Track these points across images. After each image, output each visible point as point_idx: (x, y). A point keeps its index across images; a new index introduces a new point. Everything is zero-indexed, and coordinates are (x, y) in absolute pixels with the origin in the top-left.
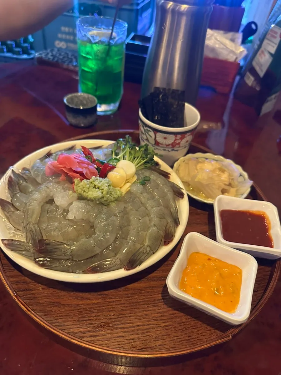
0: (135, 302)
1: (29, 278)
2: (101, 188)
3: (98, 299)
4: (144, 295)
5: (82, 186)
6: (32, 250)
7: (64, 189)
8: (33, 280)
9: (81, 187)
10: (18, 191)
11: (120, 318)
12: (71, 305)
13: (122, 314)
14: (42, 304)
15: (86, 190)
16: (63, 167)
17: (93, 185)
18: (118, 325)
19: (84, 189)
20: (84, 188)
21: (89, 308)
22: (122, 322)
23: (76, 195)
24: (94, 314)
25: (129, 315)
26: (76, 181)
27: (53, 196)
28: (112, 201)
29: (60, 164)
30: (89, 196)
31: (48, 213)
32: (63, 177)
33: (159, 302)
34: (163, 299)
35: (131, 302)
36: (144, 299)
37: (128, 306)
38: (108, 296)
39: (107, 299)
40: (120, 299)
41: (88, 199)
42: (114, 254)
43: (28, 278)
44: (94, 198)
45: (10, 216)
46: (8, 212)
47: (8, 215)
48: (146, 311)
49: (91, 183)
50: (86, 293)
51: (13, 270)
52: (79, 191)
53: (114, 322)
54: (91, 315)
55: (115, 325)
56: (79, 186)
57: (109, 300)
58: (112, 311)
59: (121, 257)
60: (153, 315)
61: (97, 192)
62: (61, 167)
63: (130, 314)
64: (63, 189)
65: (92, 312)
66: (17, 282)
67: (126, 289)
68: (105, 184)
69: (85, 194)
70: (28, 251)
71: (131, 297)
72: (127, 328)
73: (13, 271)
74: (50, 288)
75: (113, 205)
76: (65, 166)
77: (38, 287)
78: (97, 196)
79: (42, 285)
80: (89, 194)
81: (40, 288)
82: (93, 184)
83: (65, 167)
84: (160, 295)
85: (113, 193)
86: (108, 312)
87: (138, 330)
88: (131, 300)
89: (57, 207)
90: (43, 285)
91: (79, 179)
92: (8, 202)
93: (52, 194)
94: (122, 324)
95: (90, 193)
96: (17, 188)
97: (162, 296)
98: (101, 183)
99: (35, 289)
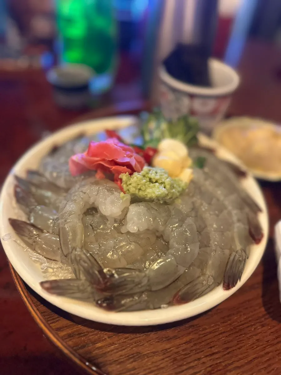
0: (237, 326)
1: (85, 326)
2: (161, 182)
3: (189, 334)
4: (244, 314)
5: (136, 182)
6: (89, 289)
7: (110, 190)
8: (92, 328)
9: (134, 185)
10: (36, 204)
11: (228, 353)
12: (158, 352)
13: (228, 348)
14: (117, 360)
15: (142, 188)
16: (100, 161)
17: (148, 179)
18: (230, 364)
19: (139, 187)
20: (138, 185)
21: (183, 350)
22: (233, 359)
23: (128, 197)
24: (193, 358)
25: (238, 346)
26: (124, 177)
27: (93, 203)
28: (177, 197)
29: (94, 155)
30: (149, 196)
31: (93, 228)
32: (99, 175)
33: (265, 319)
34: (269, 313)
35: (232, 328)
36: (246, 319)
37: (230, 334)
38: (200, 326)
39: (200, 331)
40: (217, 327)
41: (147, 200)
42: (200, 270)
43: (83, 326)
44: (156, 197)
45: (34, 242)
46: (29, 236)
47: (30, 241)
48: (256, 335)
49: (144, 176)
50: (171, 330)
51: (58, 319)
52: (132, 190)
53: (223, 362)
54: (189, 360)
55: (226, 365)
56: (131, 184)
57: (203, 332)
58: (214, 347)
59: (213, 273)
60: (266, 339)
61: (158, 188)
62: (97, 161)
63: (238, 344)
64: (108, 190)
65: (189, 355)
66: (70, 336)
67: (219, 311)
68: (164, 175)
69: (141, 194)
70: (83, 291)
71: (230, 320)
72: (242, 366)
73: (57, 321)
74: (120, 334)
75: (179, 202)
76: (103, 158)
77: (102, 336)
78: (161, 194)
79: (107, 332)
80: (148, 192)
81: (106, 337)
82: (146, 177)
83: (104, 160)
84: (263, 309)
85: (175, 185)
86: (210, 349)
87: (257, 365)
88: (230, 324)
89: (104, 218)
90: (109, 331)
91: (127, 173)
92: (25, 223)
93: (92, 200)
94: (234, 361)
95: (149, 190)
96: (33, 200)
97: (266, 310)
98: (158, 174)
99: (99, 340)
